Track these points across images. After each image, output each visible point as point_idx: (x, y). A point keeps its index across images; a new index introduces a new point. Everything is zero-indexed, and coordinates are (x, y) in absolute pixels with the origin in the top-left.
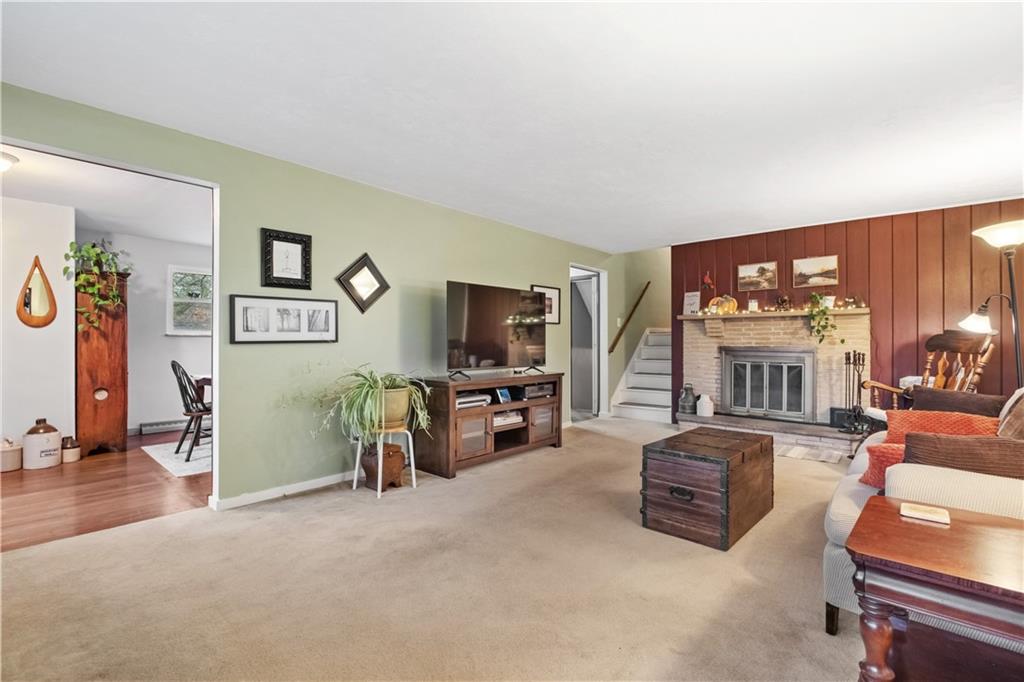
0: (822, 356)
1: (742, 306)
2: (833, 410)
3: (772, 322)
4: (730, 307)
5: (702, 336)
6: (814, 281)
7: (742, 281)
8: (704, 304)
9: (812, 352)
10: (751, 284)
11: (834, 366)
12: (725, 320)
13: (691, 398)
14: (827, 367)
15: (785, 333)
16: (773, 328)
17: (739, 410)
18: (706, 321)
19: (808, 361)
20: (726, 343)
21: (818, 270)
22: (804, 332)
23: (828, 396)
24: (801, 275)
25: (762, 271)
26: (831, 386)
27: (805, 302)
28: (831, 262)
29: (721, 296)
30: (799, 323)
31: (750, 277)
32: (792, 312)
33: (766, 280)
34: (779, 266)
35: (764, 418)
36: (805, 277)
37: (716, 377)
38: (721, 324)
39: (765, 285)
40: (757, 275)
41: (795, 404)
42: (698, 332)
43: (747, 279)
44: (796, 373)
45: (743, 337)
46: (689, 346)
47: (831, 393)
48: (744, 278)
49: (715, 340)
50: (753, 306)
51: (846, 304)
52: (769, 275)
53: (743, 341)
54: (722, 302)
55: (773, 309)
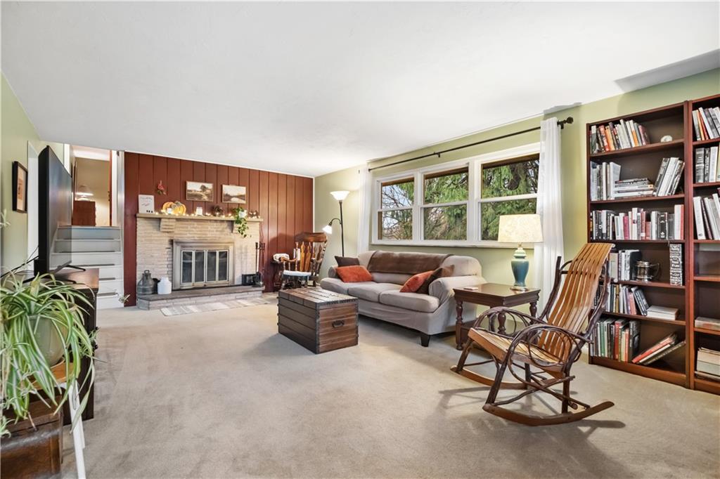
0: (237, 245)
1: (190, 210)
2: (244, 277)
3: (209, 223)
4: (178, 210)
5: (155, 231)
6: (234, 200)
7: (190, 193)
8: (158, 206)
9: (232, 243)
10: (196, 196)
11: (243, 251)
12: (178, 220)
13: (151, 282)
14: (240, 251)
15: (217, 231)
16: (209, 227)
17: (187, 285)
18: (162, 220)
19: (231, 248)
20: (175, 237)
21: (236, 194)
22: (228, 230)
23: (240, 268)
24: (227, 195)
25: (204, 188)
26: (242, 262)
27: (228, 212)
28: (242, 190)
29: (174, 202)
30: (225, 225)
31: (195, 191)
32: (223, 217)
33: (206, 195)
34: (214, 186)
35: (205, 287)
36: (229, 197)
37: (167, 263)
38: (173, 223)
39: (205, 198)
40: (200, 190)
41: (223, 274)
42: (152, 228)
43: (193, 192)
44: (224, 255)
45: (190, 234)
46: (143, 239)
47: (242, 267)
48: (190, 191)
49: (167, 234)
50: (199, 211)
51: (252, 216)
52: (208, 191)
53: (188, 235)
54: (175, 206)
55: (209, 215)
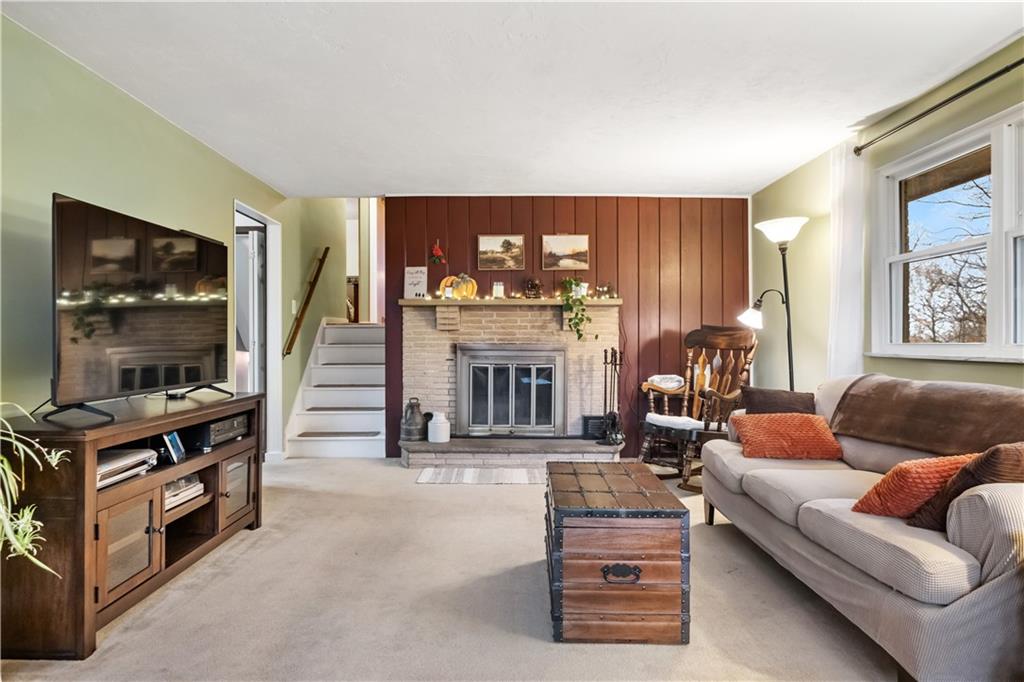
0: (572, 355)
1: (484, 289)
2: (586, 420)
3: (519, 312)
4: (467, 291)
5: (430, 330)
6: (566, 264)
7: (485, 256)
8: (433, 285)
9: (563, 350)
10: (494, 261)
11: (585, 367)
12: (463, 308)
13: (419, 419)
14: (578, 367)
15: (533, 327)
16: (519, 319)
17: (479, 430)
18: (438, 309)
19: (559, 361)
20: (461, 340)
21: (569, 252)
22: (554, 326)
23: (578, 402)
24: (551, 255)
25: (508, 246)
26: (582, 390)
27: (555, 289)
28: (581, 243)
29: (457, 275)
30: (548, 315)
31: (493, 252)
32: (544, 300)
33: (512, 258)
34: (525, 241)
35: (510, 436)
36: (555, 258)
37: (448, 386)
38: (454, 313)
39: (511, 264)
40: (500, 250)
41: (545, 413)
42: (424, 323)
43: (489, 255)
44: (546, 373)
45: (482, 332)
46: (412, 344)
47: (582, 400)
48: (485, 253)
49: (447, 335)
50: (499, 290)
51: (599, 294)
52: (515, 251)
53: (483, 336)
54: (459, 283)
55: (518, 295)
